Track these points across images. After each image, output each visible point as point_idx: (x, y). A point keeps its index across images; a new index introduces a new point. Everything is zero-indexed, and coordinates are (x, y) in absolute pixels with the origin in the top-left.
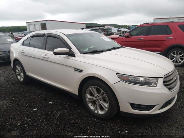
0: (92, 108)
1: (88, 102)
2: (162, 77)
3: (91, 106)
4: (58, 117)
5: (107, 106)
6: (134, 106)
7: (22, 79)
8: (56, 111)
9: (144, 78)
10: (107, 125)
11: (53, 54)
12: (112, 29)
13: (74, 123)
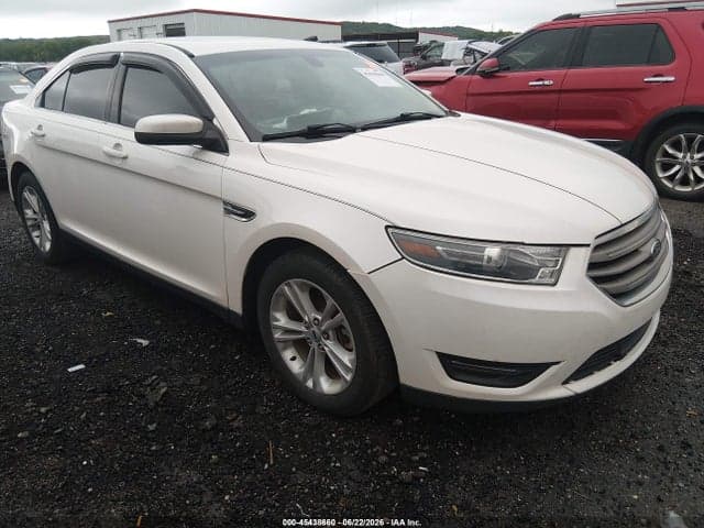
0: (296, 367)
1: (280, 346)
2: (588, 245)
3: (293, 359)
4: (156, 403)
5: (350, 361)
6: (455, 366)
7: (48, 246)
8: (154, 377)
9: (503, 250)
10: (345, 439)
11: (134, 140)
12: (443, 45)
13: (215, 428)
